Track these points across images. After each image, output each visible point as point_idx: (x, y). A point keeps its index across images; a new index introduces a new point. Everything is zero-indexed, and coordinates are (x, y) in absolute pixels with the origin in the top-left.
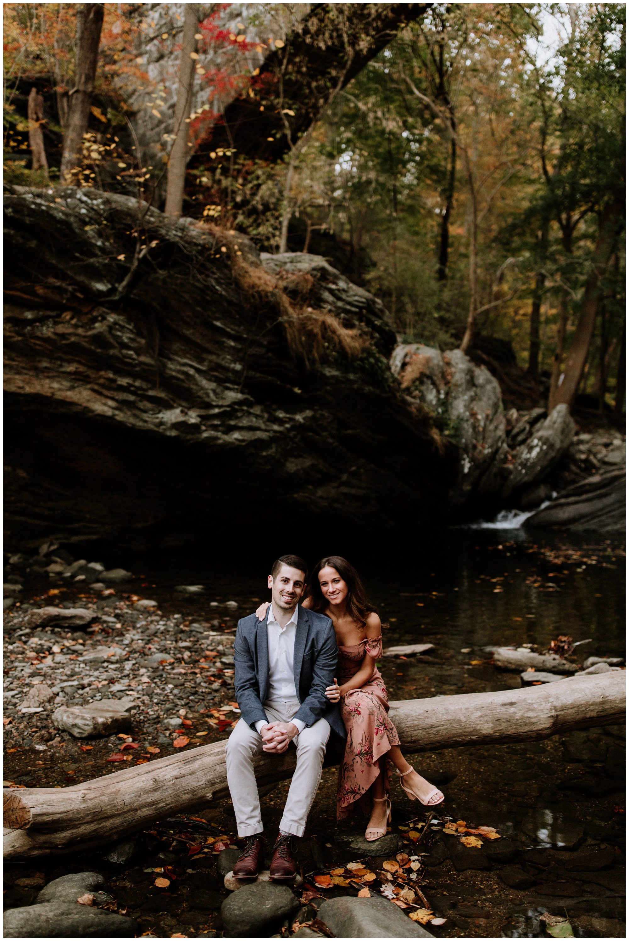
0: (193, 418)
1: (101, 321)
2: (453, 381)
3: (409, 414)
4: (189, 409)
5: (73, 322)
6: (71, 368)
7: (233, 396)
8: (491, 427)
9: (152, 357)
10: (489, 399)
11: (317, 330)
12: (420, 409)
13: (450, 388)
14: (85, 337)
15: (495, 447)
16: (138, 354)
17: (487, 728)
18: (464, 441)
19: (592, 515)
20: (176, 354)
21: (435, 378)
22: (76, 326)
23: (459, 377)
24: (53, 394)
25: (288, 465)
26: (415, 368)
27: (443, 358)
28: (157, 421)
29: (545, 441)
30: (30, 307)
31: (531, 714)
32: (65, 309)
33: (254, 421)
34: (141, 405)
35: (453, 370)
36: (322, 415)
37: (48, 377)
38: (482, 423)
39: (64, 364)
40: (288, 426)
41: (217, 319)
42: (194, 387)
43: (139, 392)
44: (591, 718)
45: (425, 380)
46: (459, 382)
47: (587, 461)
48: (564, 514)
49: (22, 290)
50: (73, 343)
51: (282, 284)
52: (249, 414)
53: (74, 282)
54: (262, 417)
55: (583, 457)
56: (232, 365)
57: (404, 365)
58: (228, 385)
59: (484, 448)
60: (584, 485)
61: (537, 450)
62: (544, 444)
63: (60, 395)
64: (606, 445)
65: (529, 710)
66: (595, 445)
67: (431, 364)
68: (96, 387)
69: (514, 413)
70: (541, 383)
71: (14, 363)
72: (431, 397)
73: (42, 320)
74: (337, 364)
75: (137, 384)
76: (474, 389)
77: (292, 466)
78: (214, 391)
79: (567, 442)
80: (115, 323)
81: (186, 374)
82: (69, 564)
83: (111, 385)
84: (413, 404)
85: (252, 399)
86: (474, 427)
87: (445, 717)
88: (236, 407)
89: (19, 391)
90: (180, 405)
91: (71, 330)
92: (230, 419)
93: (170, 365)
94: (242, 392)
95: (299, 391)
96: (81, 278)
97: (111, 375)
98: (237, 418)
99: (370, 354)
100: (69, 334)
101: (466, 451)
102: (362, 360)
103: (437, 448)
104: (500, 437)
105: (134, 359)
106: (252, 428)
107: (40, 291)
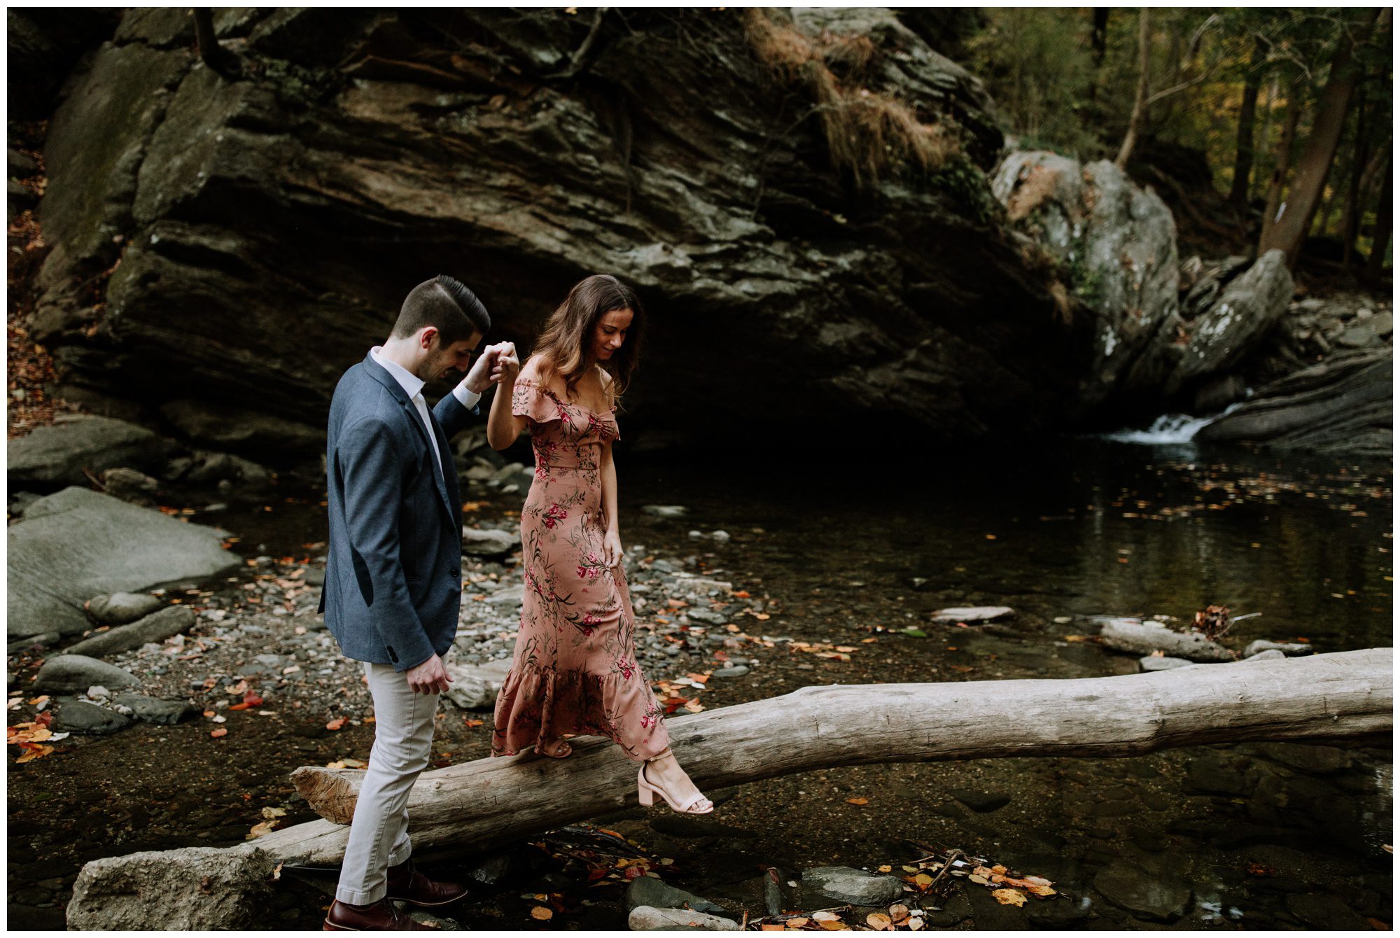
0: (680, 258)
1: (546, 110)
2: (1096, 210)
3: (1017, 260)
4: (676, 244)
5: (507, 110)
6: (502, 180)
7: (742, 226)
8: (1154, 284)
9: (621, 165)
10: (1154, 239)
11: (875, 126)
12: (1035, 253)
13: (1089, 221)
14: (521, 133)
15: (1157, 317)
16: (600, 161)
17: (1049, 733)
18: (1107, 304)
19: (1307, 427)
20: (658, 161)
21: (1067, 205)
22: (509, 117)
23: (1105, 203)
24: (476, 219)
25: (824, 333)
26: (1036, 188)
27: (1083, 174)
28: (627, 262)
29: (1239, 307)
30: (445, 87)
31: (1121, 716)
32: (492, 91)
33: (774, 266)
34: (603, 237)
35: (1097, 192)
36: (880, 259)
37: (470, 194)
38: (1139, 278)
39: (494, 174)
40: (825, 274)
41: (721, 108)
42: (682, 211)
43: (602, 218)
44: (1220, 728)
45: (1051, 207)
46: (1105, 213)
47: (1309, 341)
48: (1262, 423)
49: (431, 62)
50: (505, 144)
51: (821, 52)
52: (767, 254)
53: (505, 50)
54: (786, 260)
55: (1304, 335)
56: (742, 180)
57: (1018, 184)
58: (735, 209)
59: (1139, 316)
60: (1299, 379)
61: (1227, 321)
62: (1238, 312)
63: (485, 221)
64: (1345, 318)
65: (1118, 709)
66: (1325, 316)
67: (1061, 184)
68: (538, 210)
69: (1195, 263)
70: (1251, 217)
71: (422, 172)
72: (1059, 234)
73: (461, 108)
74: (905, 179)
75: (599, 205)
76: (1130, 223)
77: (830, 335)
78: (714, 219)
79: (1278, 310)
80: (568, 113)
81: (671, 191)
82: (499, 468)
83: (560, 208)
84: (1025, 243)
85: (771, 231)
86: (1126, 284)
87: (984, 711)
88: (747, 243)
89: (427, 213)
90: (661, 239)
91: (502, 124)
92: (737, 261)
93: (648, 178)
94: (757, 221)
95: (843, 221)
96: (517, 44)
97: (560, 192)
98: (748, 260)
99: (959, 164)
100: (500, 129)
101: (1110, 319)
102: (945, 173)
103: (1060, 314)
104: (1167, 301)
105: (594, 168)
106: (769, 277)
107: (459, 63)
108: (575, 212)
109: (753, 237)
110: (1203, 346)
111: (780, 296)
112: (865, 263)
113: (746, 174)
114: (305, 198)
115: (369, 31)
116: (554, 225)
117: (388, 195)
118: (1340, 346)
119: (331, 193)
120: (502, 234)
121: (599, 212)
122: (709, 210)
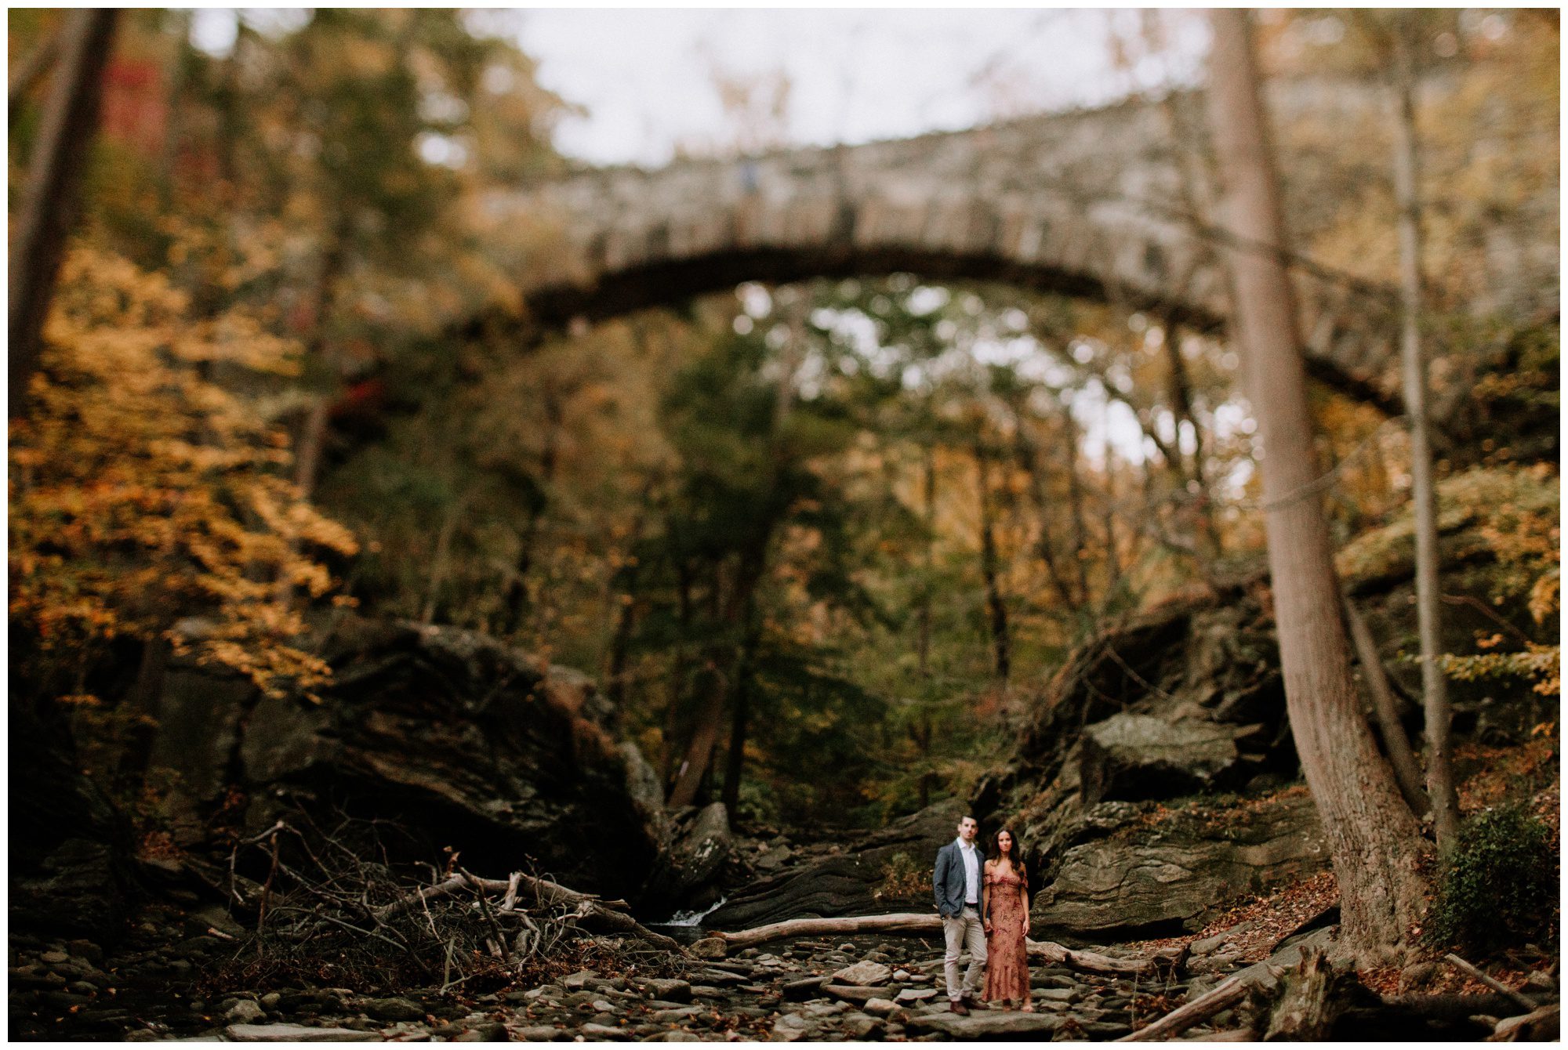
0: (508, 807)
4: (505, 800)
5: (445, 730)
9: (491, 758)
11: (589, 738)
14: (457, 743)
16: (484, 755)
28: (488, 809)
29: (714, 840)
30: (416, 717)
32: (432, 718)
33: (541, 812)
34: (479, 796)
36: (579, 809)
37: (422, 772)
39: (435, 762)
40: (559, 817)
41: (531, 730)
42: (510, 782)
43: (479, 786)
47: (740, 865)
50: (450, 748)
53: (454, 700)
54: (544, 809)
55: (736, 861)
56: (532, 766)
58: (529, 781)
60: (755, 885)
61: (710, 849)
63: (432, 787)
68: (453, 781)
71: (400, 760)
73: (421, 727)
75: (479, 779)
78: (521, 786)
81: (507, 771)
83: (465, 780)
85: (540, 794)
88: (532, 800)
89: (405, 782)
90: (500, 797)
91: (449, 737)
92: (527, 810)
94: (534, 787)
98: (532, 809)
100: (445, 740)
105: (481, 761)
106: (539, 818)
108: (470, 783)
109: (535, 797)
110: (696, 864)
111: (543, 828)
112: (573, 812)
114: (349, 773)
115: (391, 688)
116: (459, 789)
117: (386, 771)
118: (758, 868)
119: (360, 770)
120: (442, 794)
121: (480, 783)
122: (518, 782)
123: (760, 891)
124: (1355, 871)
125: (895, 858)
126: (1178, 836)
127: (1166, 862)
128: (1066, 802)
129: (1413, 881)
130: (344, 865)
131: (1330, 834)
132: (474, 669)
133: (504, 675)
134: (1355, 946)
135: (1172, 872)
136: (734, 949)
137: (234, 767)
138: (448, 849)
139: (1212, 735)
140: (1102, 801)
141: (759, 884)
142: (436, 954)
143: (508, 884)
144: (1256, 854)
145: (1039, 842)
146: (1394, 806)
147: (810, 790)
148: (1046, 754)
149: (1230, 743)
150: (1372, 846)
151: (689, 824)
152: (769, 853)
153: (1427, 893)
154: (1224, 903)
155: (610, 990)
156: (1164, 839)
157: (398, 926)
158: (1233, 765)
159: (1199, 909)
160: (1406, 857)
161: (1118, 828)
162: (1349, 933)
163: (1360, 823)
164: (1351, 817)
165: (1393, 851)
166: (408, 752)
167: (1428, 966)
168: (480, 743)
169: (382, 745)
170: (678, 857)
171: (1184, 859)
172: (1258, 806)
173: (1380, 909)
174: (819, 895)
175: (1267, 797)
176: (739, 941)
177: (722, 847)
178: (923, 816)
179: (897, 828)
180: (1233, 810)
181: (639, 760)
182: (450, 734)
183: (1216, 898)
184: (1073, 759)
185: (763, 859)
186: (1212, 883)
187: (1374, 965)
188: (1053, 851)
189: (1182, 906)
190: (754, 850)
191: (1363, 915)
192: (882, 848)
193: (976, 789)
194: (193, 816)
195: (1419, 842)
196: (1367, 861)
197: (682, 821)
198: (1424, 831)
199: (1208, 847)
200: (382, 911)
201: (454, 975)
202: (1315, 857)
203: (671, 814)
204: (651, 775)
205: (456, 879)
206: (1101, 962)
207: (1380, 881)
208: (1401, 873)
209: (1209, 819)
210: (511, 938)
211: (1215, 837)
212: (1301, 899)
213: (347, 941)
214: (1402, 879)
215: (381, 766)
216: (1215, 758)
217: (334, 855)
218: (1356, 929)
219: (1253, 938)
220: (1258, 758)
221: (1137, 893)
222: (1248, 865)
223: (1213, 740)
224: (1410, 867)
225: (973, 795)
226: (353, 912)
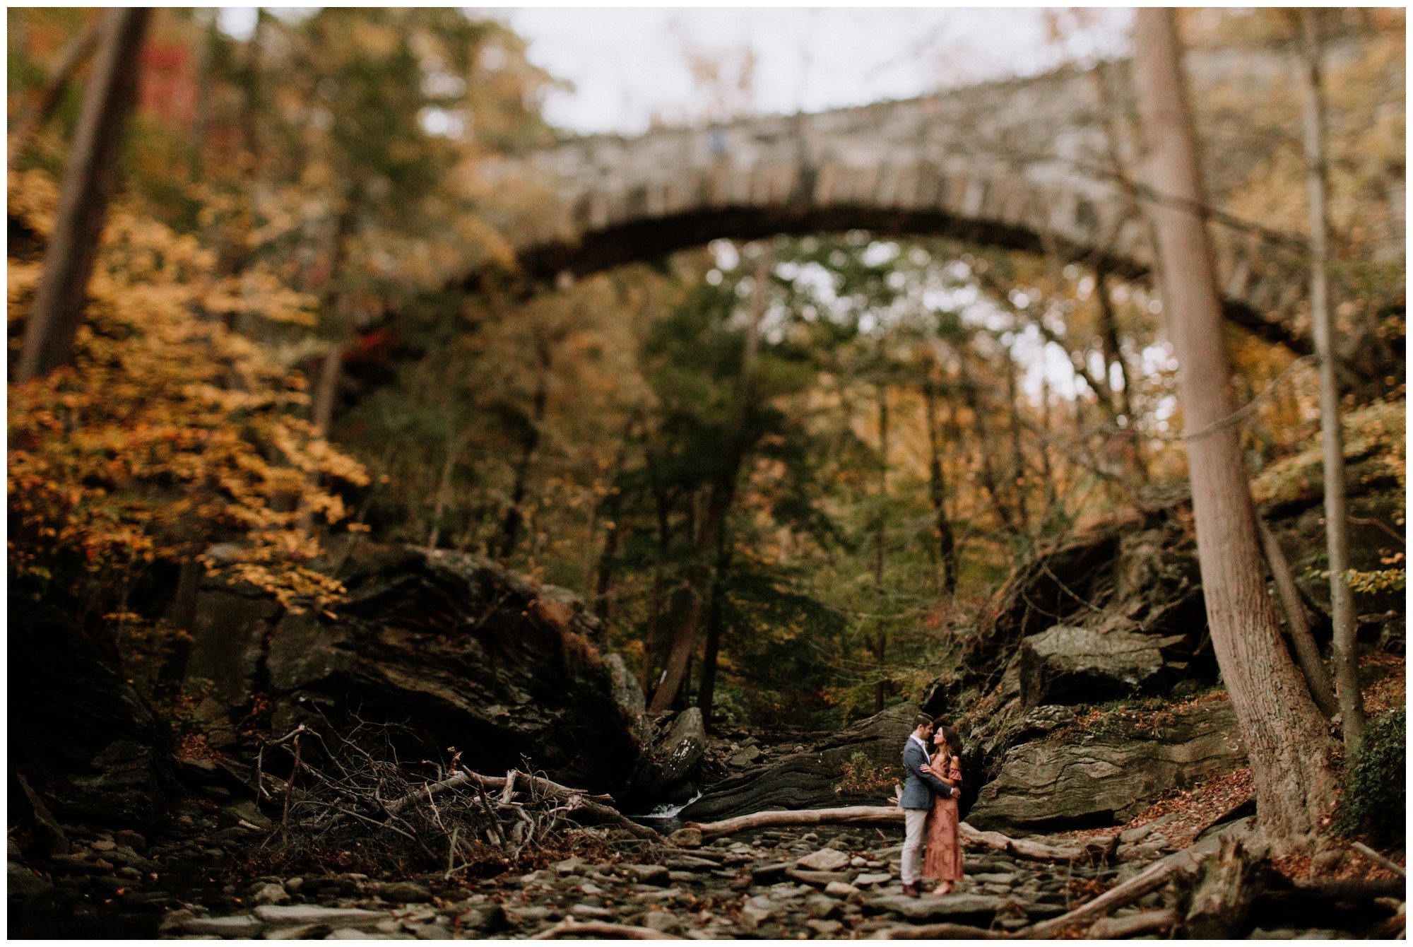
0: (506, 712)
4: (503, 705)
5: (449, 643)
6: (443, 674)
7: (526, 697)
9: (490, 668)
11: (579, 650)
14: (460, 654)
16: (484, 665)
24: (433, 692)
28: (488, 713)
29: (693, 741)
32: (438, 632)
33: (535, 716)
34: (479, 702)
36: (569, 713)
37: (428, 680)
39: (439, 672)
40: (551, 720)
41: (526, 642)
42: (507, 690)
43: (479, 693)
47: (713, 763)
50: (453, 659)
52: (532, 710)
53: (456, 617)
54: (537, 713)
55: (711, 760)
56: (527, 674)
58: (524, 688)
60: (728, 782)
61: (687, 749)
63: (437, 693)
68: (456, 688)
71: (408, 669)
73: (428, 641)
74: (585, 674)
75: (480, 687)
78: (517, 693)
80: (475, 645)
81: (504, 680)
83: (466, 688)
85: (534, 699)
88: (527, 705)
89: (413, 689)
90: (498, 702)
91: (452, 650)
92: (523, 714)
93: (497, 674)
94: (529, 694)
96: (461, 615)
97: (466, 680)
98: (527, 713)
100: (449, 652)
105: (481, 670)
106: (533, 721)
107: (432, 621)
108: (471, 690)
109: (529, 702)
110: (675, 763)
111: (537, 730)
112: (564, 716)
113: (528, 671)
114: (362, 681)
115: (400, 605)
116: (461, 695)
117: (396, 680)
118: (730, 766)
119: (373, 678)
120: (443, 699)
121: (481, 690)
122: (516, 689)
123: (732, 787)
124: (1270, 766)
125: (853, 757)
126: (1107, 736)
127: (1098, 760)
128: (1007, 706)
129: (1323, 776)
130: (358, 763)
131: (1247, 734)
132: (474, 588)
133: (502, 593)
134: (1270, 835)
135: (1104, 768)
136: (708, 838)
137: (261, 676)
138: (451, 749)
139: (1139, 645)
140: (1040, 705)
141: (730, 781)
142: (441, 843)
143: (506, 781)
144: (1180, 753)
145: (983, 742)
146: (1305, 708)
147: (777, 696)
148: (990, 663)
149: (1156, 652)
150: (1285, 744)
151: (668, 727)
152: (739, 752)
153: (1335, 787)
154: (1151, 796)
155: (597, 875)
156: (1097, 739)
157: (406, 817)
158: (1159, 671)
159: (1129, 802)
160: (1315, 755)
161: (1054, 729)
162: (1265, 823)
163: (1273, 723)
164: (1266, 718)
165: (1304, 749)
166: (415, 662)
167: (1336, 853)
168: (480, 654)
169: (392, 656)
170: (657, 756)
171: (1115, 756)
172: (1181, 709)
173: (1293, 802)
174: (785, 790)
175: (1189, 700)
176: (714, 831)
177: (698, 747)
178: (879, 719)
179: (856, 729)
180: (1158, 713)
181: (623, 670)
182: (453, 646)
183: (1143, 792)
184: (1014, 667)
185: (735, 758)
186: (1141, 778)
187: (1287, 852)
188: (996, 750)
189: (1113, 799)
190: (726, 750)
191: (1277, 808)
192: (841, 748)
193: (926, 694)
194: (226, 719)
195: (1328, 741)
196: (1281, 758)
197: (662, 724)
198: (1333, 731)
199: (1137, 745)
200: (393, 805)
201: (458, 862)
202: (1233, 755)
203: (652, 718)
204: (634, 683)
205: (458, 776)
206: (1040, 850)
207: (1292, 776)
208: (1312, 769)
209: (1138, 721)
210: (509, 829)
211: (1143, 737)
212: (1221, 793)
213: (362, 831)
214: (1313, 774)
215: (391, 675)
216: (1142, 666)
217: (350, 754)
218: (1270, 820)
219: (1177, 828)
220: (1181, 666)
221: (1072, 788)
222: (1173, 762)
223: (1141, 650)
224: (1320, 764)
225: (923, 700)
226: (367, 805)
